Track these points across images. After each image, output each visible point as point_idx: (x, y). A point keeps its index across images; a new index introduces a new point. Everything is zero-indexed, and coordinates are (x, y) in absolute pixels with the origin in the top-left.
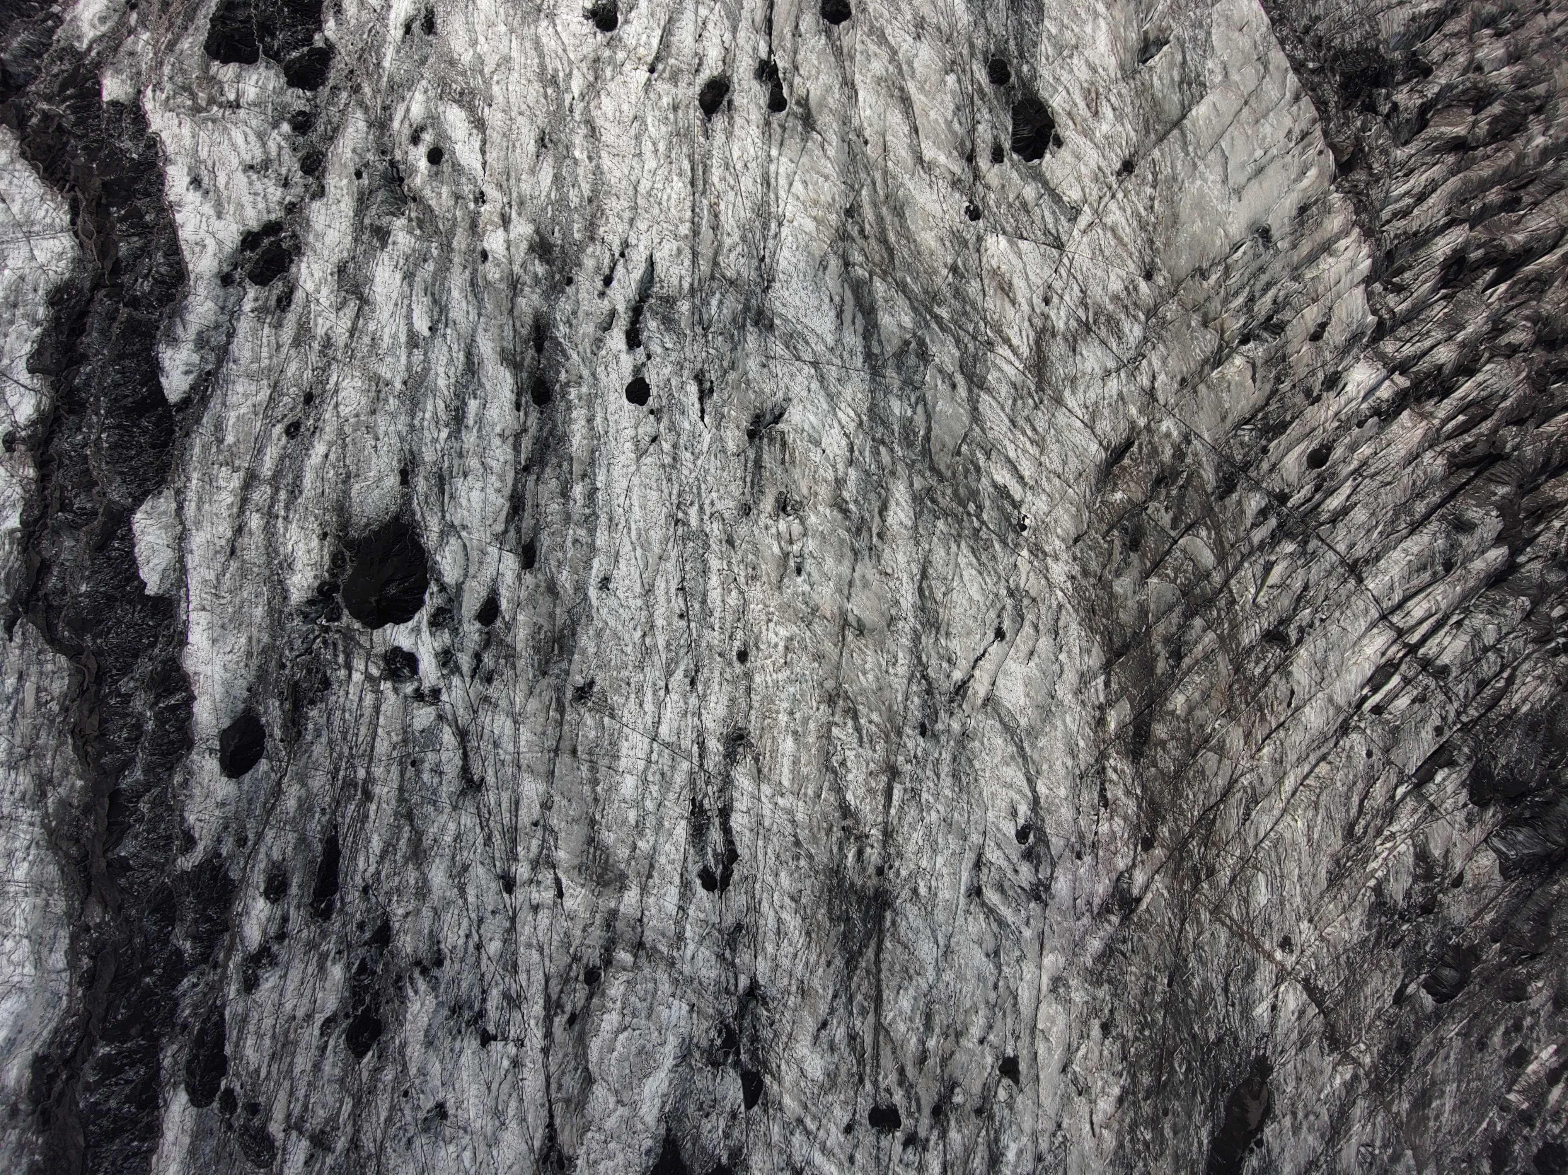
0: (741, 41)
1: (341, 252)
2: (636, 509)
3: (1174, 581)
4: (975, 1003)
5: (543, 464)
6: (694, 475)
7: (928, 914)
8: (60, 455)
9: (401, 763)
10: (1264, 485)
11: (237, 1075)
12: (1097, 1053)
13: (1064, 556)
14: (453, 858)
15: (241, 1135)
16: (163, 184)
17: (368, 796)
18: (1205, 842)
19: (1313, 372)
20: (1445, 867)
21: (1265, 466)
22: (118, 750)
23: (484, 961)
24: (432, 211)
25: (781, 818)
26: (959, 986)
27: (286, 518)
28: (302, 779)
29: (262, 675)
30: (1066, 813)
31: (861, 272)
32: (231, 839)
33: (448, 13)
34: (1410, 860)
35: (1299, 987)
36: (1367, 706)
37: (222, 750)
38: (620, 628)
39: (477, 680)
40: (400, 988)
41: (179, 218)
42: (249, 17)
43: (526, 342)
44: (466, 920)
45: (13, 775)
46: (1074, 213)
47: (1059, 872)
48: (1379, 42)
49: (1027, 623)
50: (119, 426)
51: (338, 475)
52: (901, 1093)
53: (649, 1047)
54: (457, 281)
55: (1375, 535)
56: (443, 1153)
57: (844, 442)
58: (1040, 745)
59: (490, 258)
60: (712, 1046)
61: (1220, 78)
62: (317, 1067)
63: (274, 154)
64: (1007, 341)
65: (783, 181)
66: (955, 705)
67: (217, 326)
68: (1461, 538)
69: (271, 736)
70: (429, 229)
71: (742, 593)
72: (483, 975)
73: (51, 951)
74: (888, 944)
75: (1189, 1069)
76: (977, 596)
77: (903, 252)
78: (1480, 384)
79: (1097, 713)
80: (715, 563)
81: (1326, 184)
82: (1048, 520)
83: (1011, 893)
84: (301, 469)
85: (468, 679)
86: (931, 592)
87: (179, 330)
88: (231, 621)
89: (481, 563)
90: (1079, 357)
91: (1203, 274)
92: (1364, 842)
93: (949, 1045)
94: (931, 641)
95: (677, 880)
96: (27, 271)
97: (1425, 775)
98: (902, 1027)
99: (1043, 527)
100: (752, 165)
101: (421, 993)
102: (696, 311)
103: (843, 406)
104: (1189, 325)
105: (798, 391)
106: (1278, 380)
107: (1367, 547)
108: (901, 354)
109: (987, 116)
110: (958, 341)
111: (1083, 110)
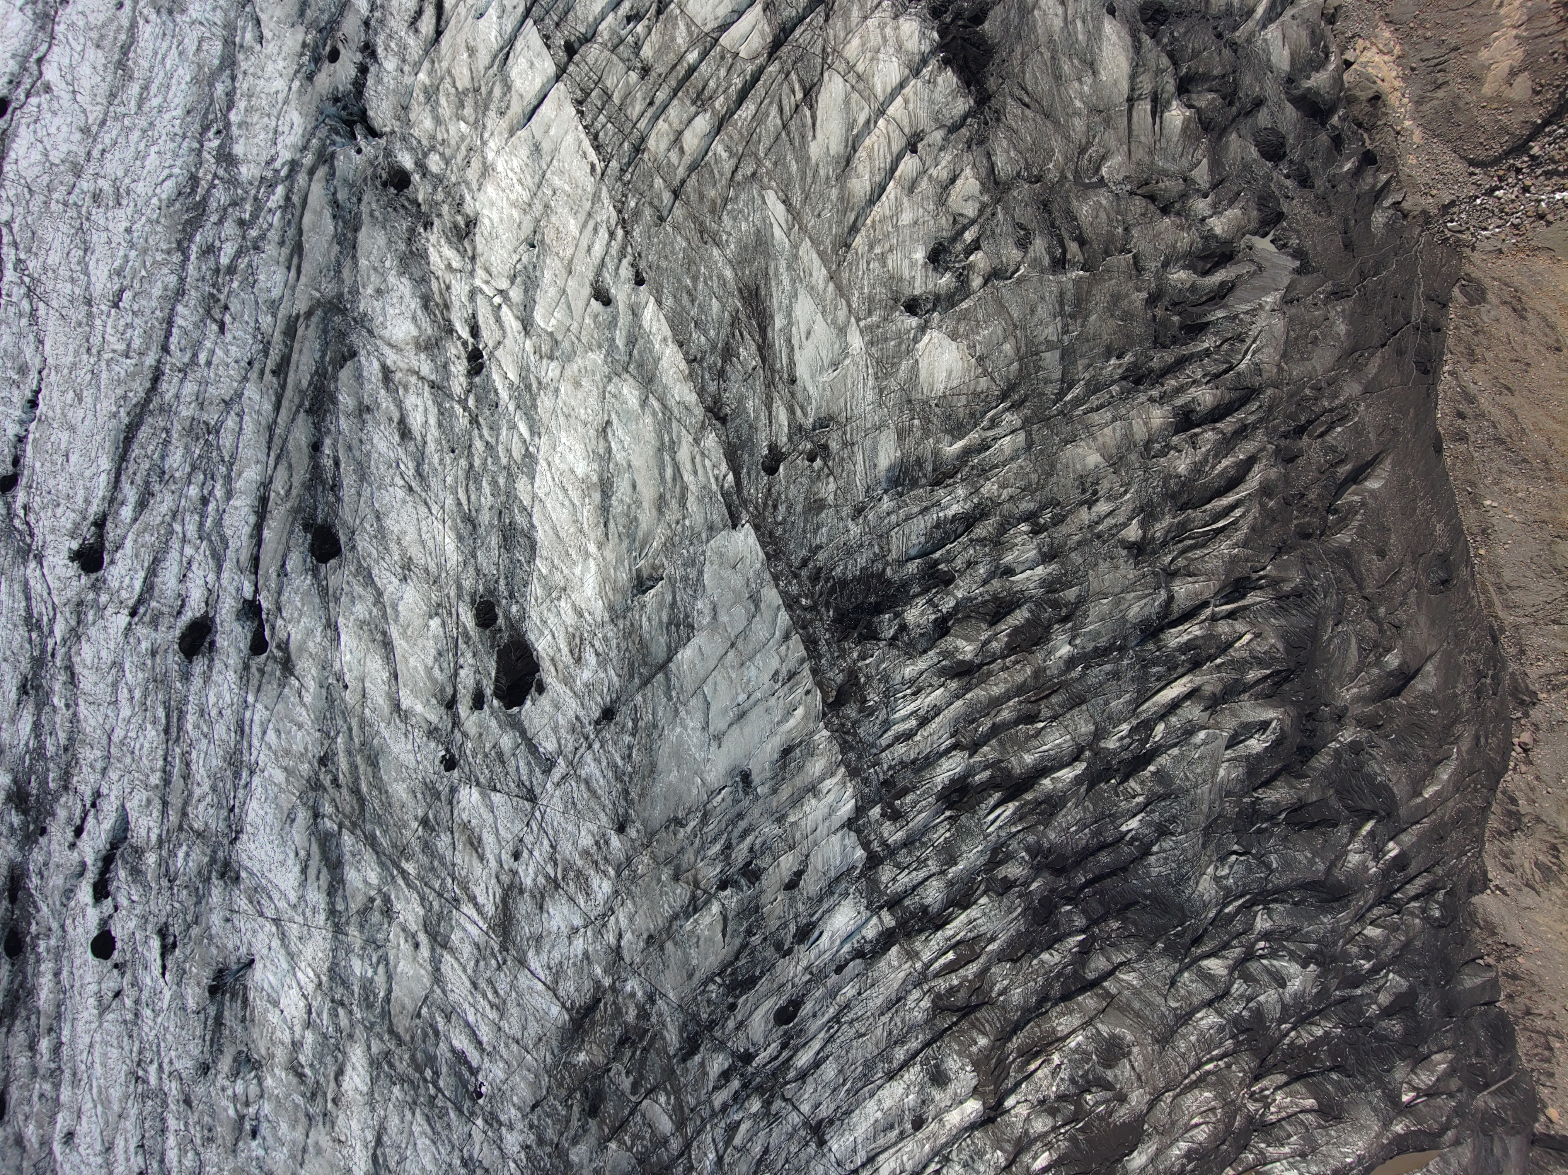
0: (229, 582)
2: (97, 1066)
3: (629, 1149)
5: (13, 1016)
6: (154, 1032)
10: (729, 1045)
13: (519, 1126)
19: (785, 925)
21: (731, 1024)
31: (330, 825)
46: (548, 766)
48: (887, 563)
55: (842, 1093)
57: (302, 1004)
61: (708, 619)
64: (473, 899)
65: (256, 729)
68: (934, 1092)
71: (198, 1154)
76: (429, 1167)
77: (374, 803)
78: (969, 922)
80: (172, 1123)
81: (813, 723)
82: (504, 1088)
86: (385, 1160)
90: (545, 915)
91: (676, 823)
99: (499, 1095)
100: (227, 712)
102: (163, 863)
103: (303, 965)
104: (659, 880)
105: (259, 948)
106: (749, 933)
107: (833, 1107)
108: (365, 911)
109: (471, 661)
110: (423, 898)
111: (566, 656)
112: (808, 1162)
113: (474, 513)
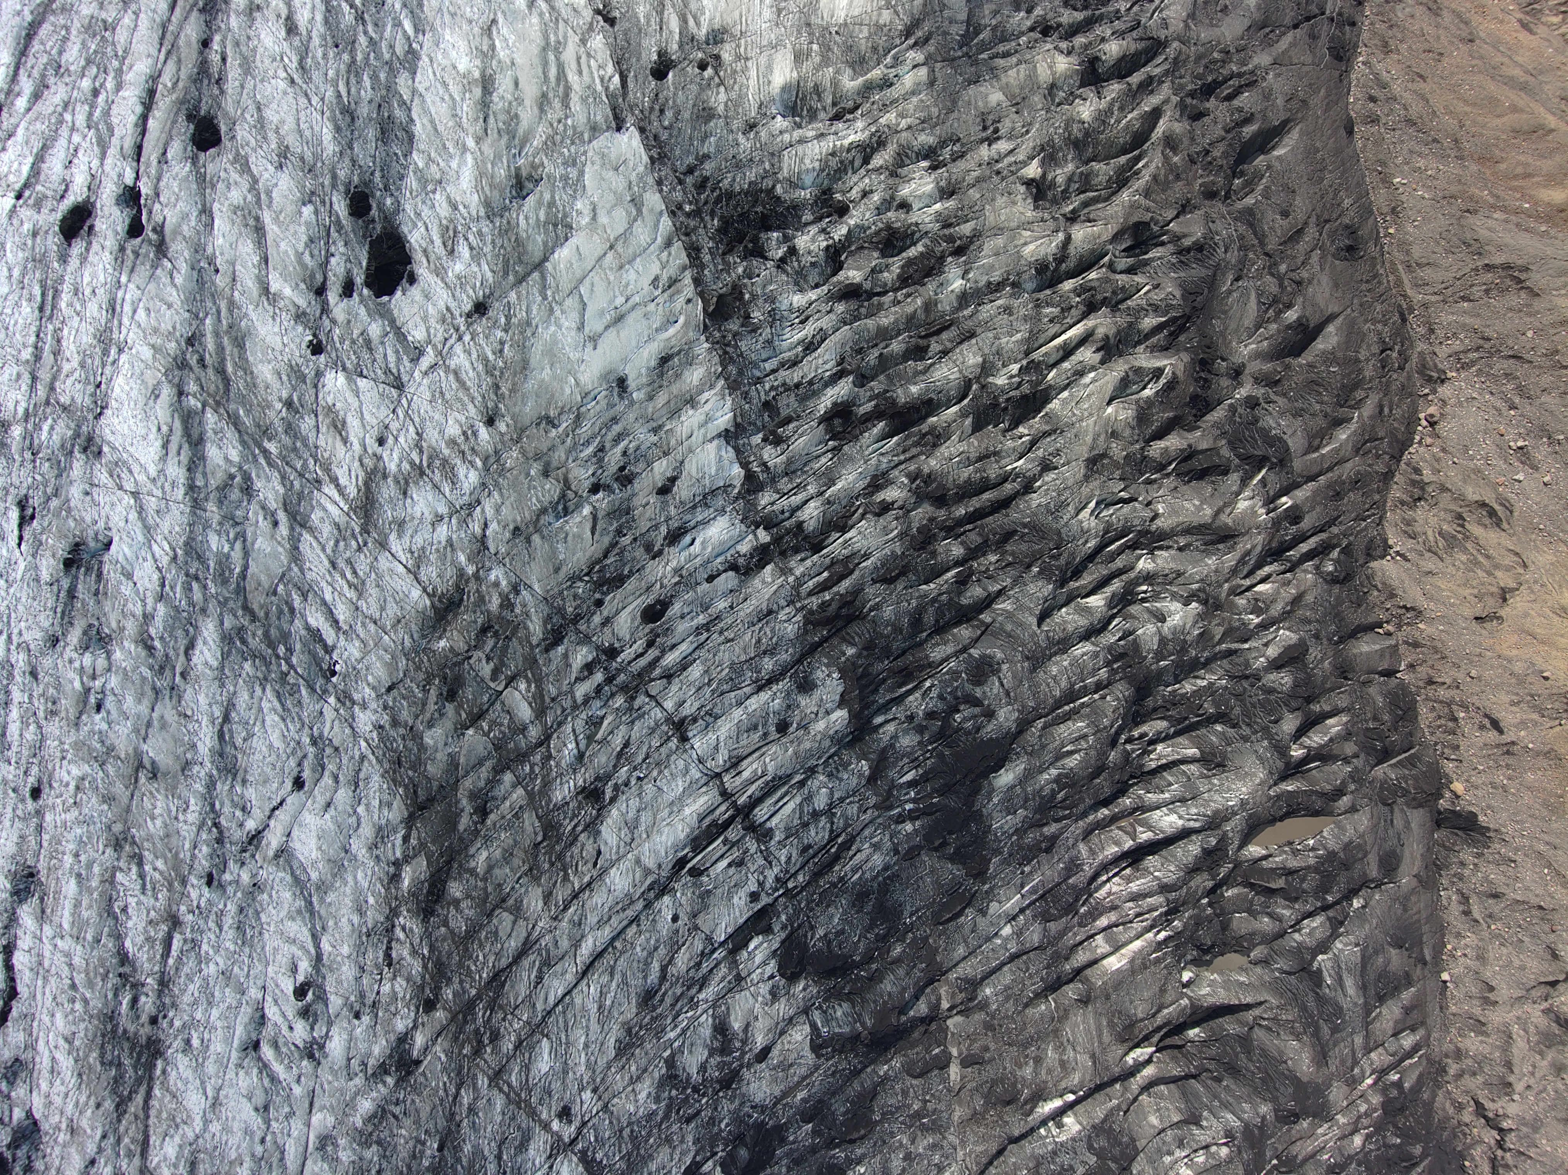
0: (108, 168)
3: (487, 735)
4: (240, 1155)
7: (199, 1067)
10: (594, 639)
13: (373, 706)
18: (492, 1006)
19: (656, 527)
20: (744, 1042)
21: (597, 619)
25: (60, 960)
26: (224, 1138)
30: (348, 972)
31: (193, 402)
34: (704, 1034)
35: (575, 1159)
46: (417, 354)
47: (335, 1031)
48: (777, 182)
49: (327, 773)
55: (704, 694)
57: (156, 576)
58: (329, 900)
61: (587, 220)
64: (335, 480)
65: (127, 308)
66: (247, 855)
68: (800, 698)
71: (40, 728)
74: (157, 1092)
76: (280, 743)
77: (239, 384)
79: (392, 870)
80: (17, 696)
81: (691, 333)
82: (359, 667)
83: (284, 1050)
86: (231, 737)
90: (409, 501)
91: (548, 421)
94: (226, 788)
97: (738, 941)
98: (166, 1172)
99: (353, 674)
100: (100, 292)
102: (28, 436)
103: (159, 538)
104: (528, 474)
105: (117, 521)
106: (619, 533)
107: (697, 705)
108: (224, 488)
109: (342, 249)
110: (283, 477)
111: (439, 248)
112: (668, 756)
113: (353, 105)
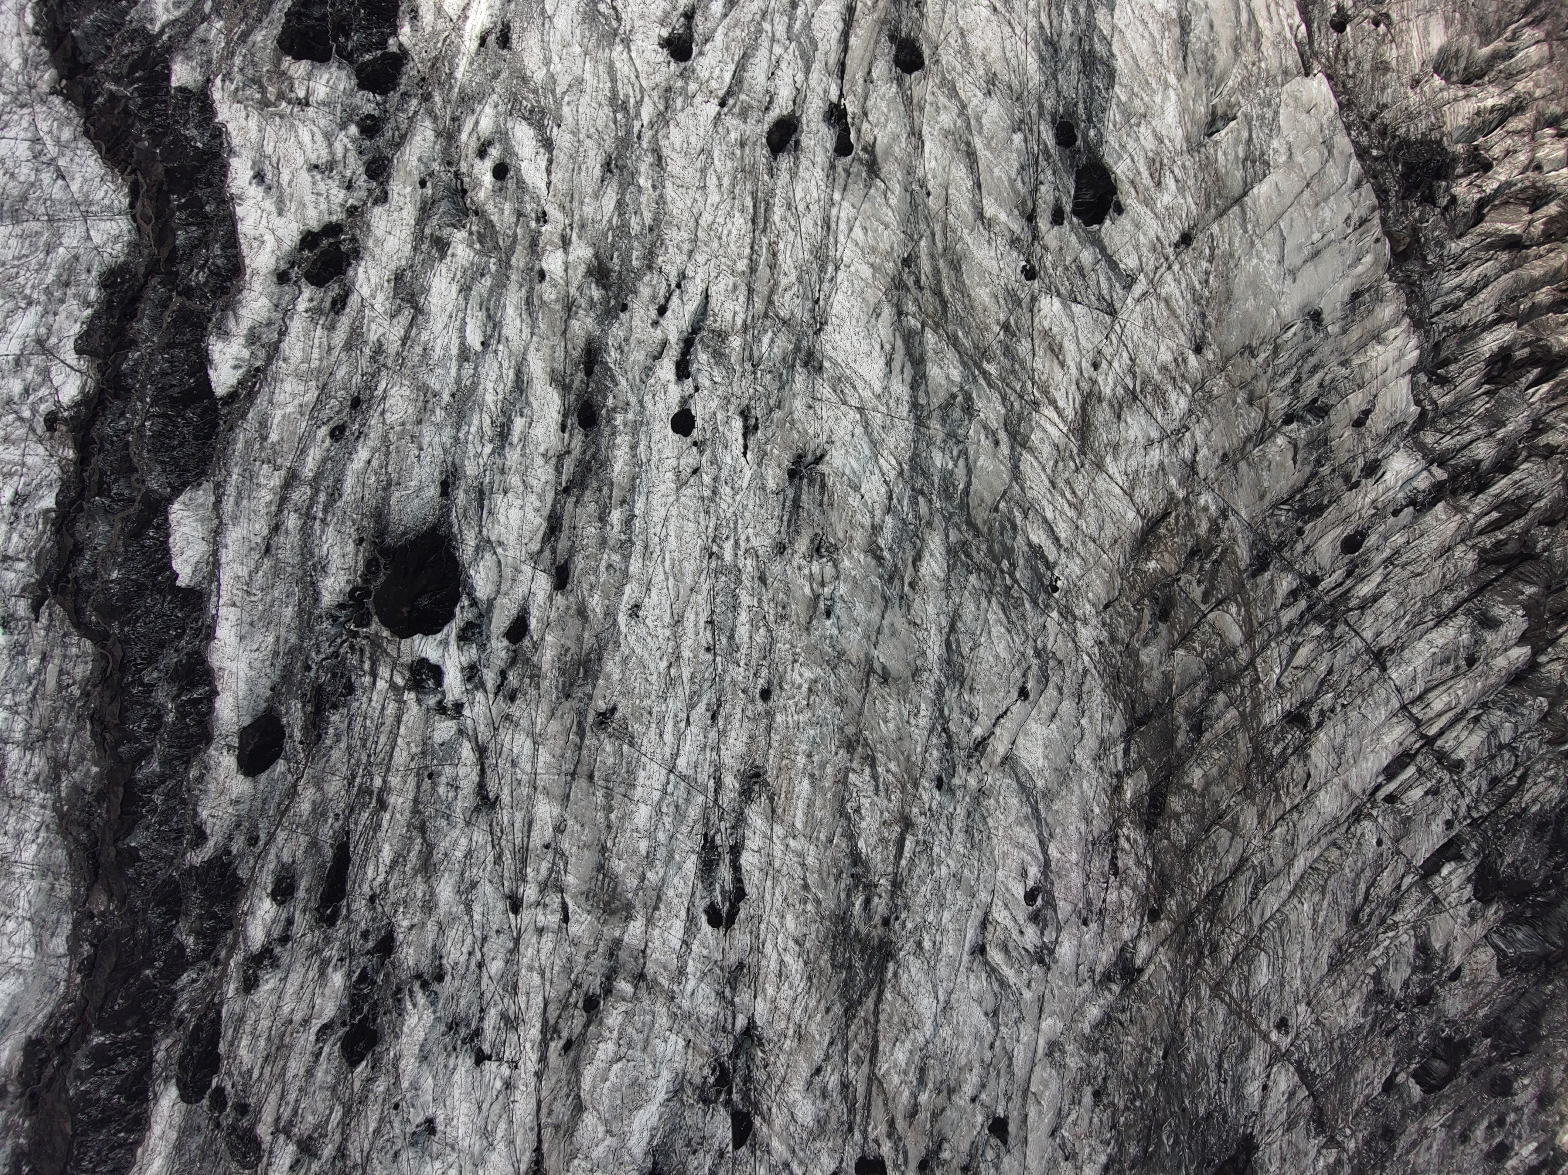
0: (813, 82)
1: (400, 259)
2: (672, 539)
3: (1200, 655)
4: (970, 1061)
5: (583, 487)
6: (732, 509)
7: (931, 969)
8: (102, 439)
9: (418, 775)
10: (1297, 566)
11: (230, 1074)
12: (1087, 1120)
13: (1094, 621)
14: (462, 874)
15: (229, 1135)
16: (226, 176)
17: (382, 805)
18: (1212, 918)
19: (1353, 459)
20: (1444, 961)
21: (1299, 547)
22: (137, 740)
23: (485, 980)
24: (493, 226)
25: (792, 860)
26: (955, 1043)
27: (323, 521)
28: (318, 783)
29: (287, 675)
30: (1076, 878)
31: (913, 323)
32: (242, 838)
33: (524, 29)
34: (1410, 951)
35: (1292, 1069)
36: (1381, 794)
37: (241, 747)
38: (646, 656)
39: (500, 698)
40: (399, 1000)
41: (239, 211)
42: (325, 15)
43: (577, 365)
44: (470, 937)
45: (28, 756)
46: (1129, 281)
47: (1064, 937)
48: (1443, 134)
49: (1051, 685)
50: (164, 415)
51: (379, 481)
52: (889, 1145)
53: (642, 1079)
54: (513, 298)
55: (1402, 625)
56: (429, 1168)
57: (883, 490)
58: (1055, 808)
59: (547, 278)
60: (704, 1083)
61: (1284, 158)
62: (310, 1073)
63: (339, 155)
64: (1053, 402)
66: (973, 760)
67: (269, 324)
68: (1485, 634)
69: (291, 737)
70: (489, 244)
71: (770, 631)
72: (482, 994)
73: (52, 935)
74: (888, 995)
75: (1177, 1142)
76: (1003, 654)
77: (957, 305)
78: (1516, 482)
79: (1115, 781)
80: (745, 599)
81: (1380, 272)
82: (1080, 583)
83: (1014, 954)
84: (343, 473)
85: (491, 696)
86: (958, 646)
87: (231, 324)
88: (260, 619)
89: (514, 580)
90: (1123, 424)
91: (1250, 351)
92: (1367, 929)
93: (941, 1100)
94: (955, 695)
95: (683, 914)
96: (82, 251)
97: (1432, 867)
98: (896, 1080)
99: (1073, 590)
100: (814, 208)
101: (420, 1006)
102: (747, 346)
103: (885, 453)
104: (1233, 403)
105: (842, 432)
106: (1318, 463)
107: (1394, 636)
108: (947, 405)
109: (1051, 178)
110: (1005, 397)
111: (1146, 179)
112: (1371, 685)
113: (1055, 37)
